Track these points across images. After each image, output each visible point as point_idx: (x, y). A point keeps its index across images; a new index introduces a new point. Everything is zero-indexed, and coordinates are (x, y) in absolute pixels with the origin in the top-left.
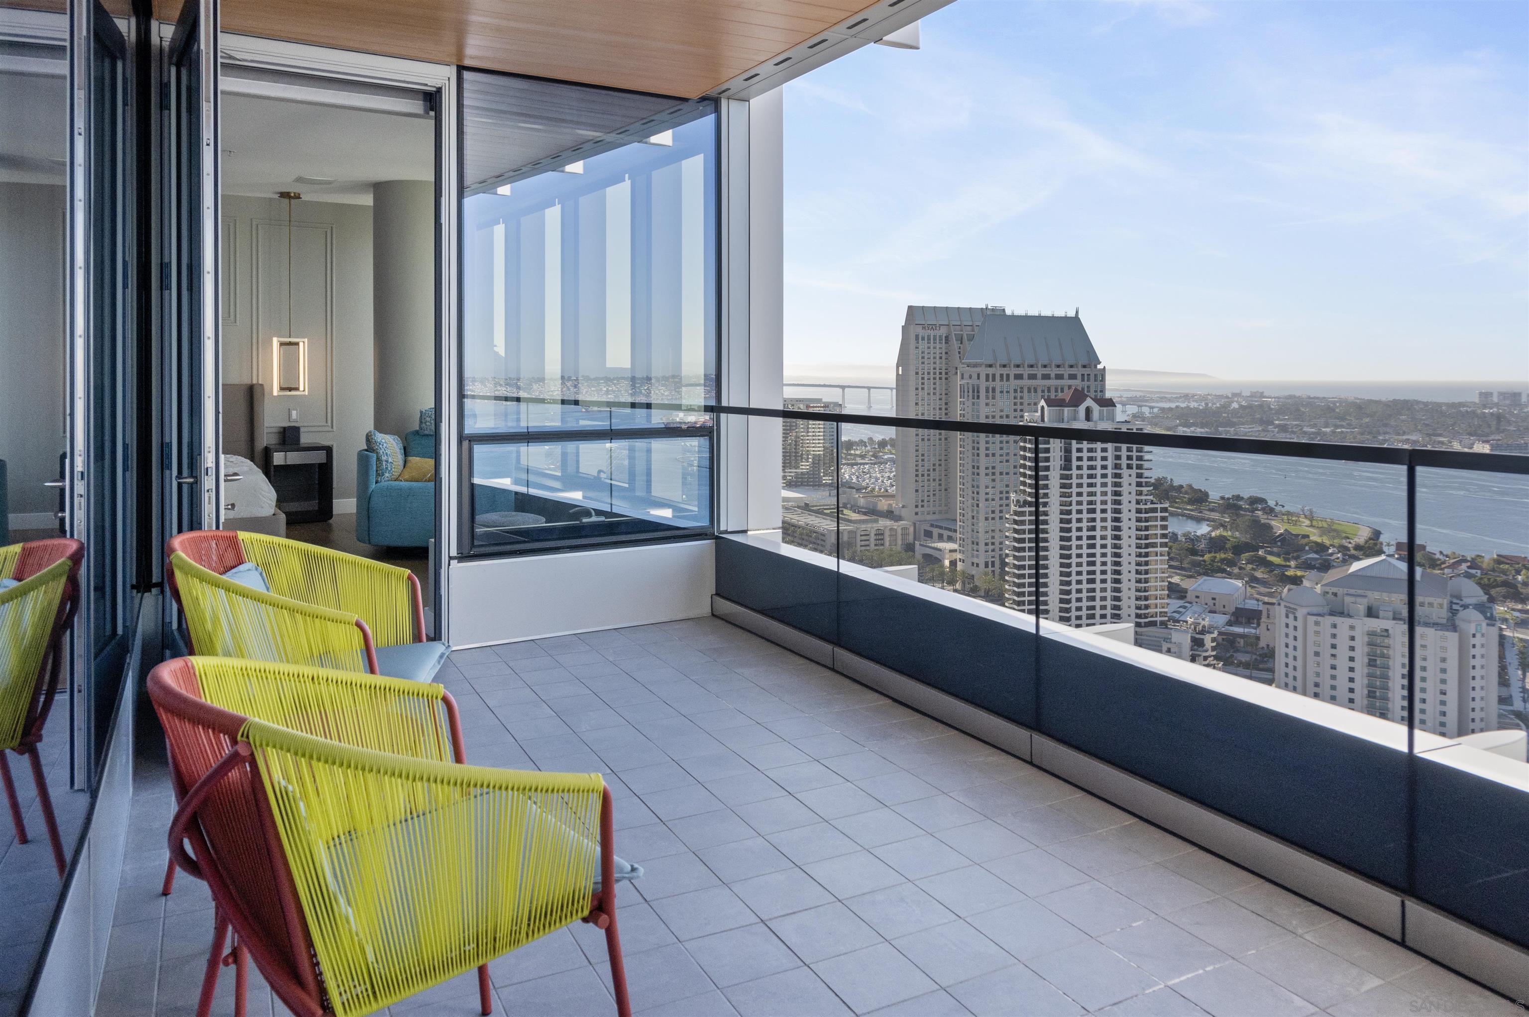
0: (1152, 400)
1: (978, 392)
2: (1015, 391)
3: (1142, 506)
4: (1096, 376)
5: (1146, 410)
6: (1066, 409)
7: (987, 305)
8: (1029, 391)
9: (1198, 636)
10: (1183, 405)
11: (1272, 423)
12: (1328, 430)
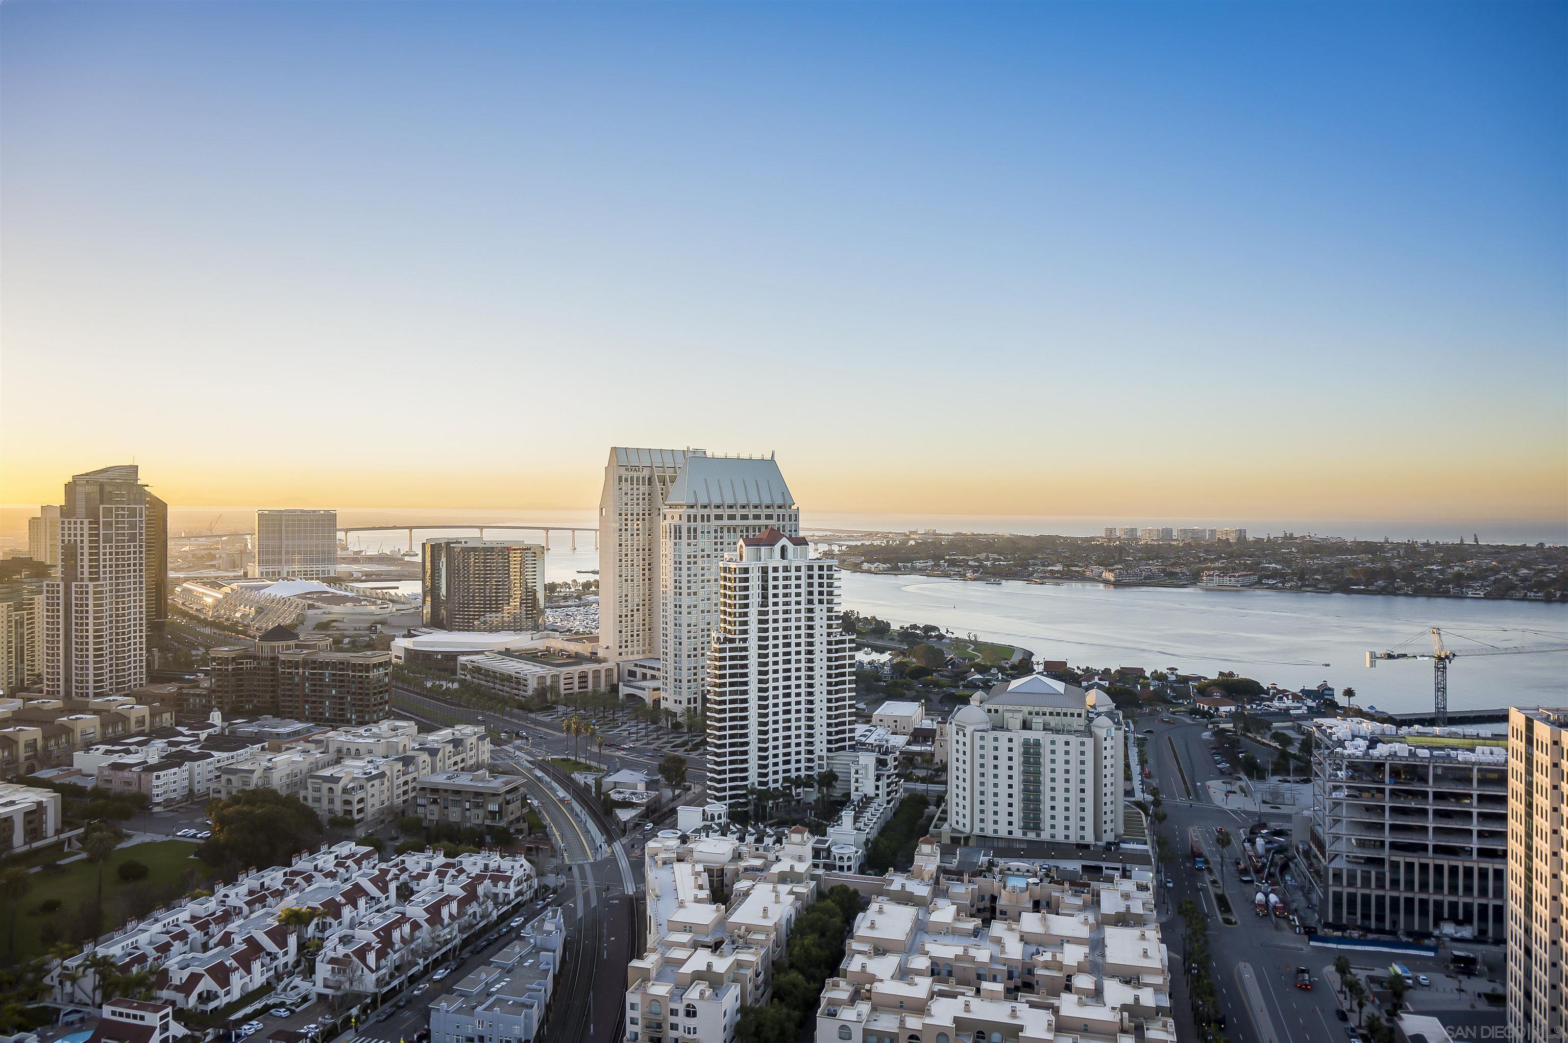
0: (840, 538)
1: (680, 532)
2: (716, 531)
3: (832, 639)
4: (790, 516)
5: (836, 549)
6: (763, 548)
7: (688, 448)
8: (729, 531)
9: (882, 757)
10: (867, 543)
11: (943, 558)
12: (989, 563)
